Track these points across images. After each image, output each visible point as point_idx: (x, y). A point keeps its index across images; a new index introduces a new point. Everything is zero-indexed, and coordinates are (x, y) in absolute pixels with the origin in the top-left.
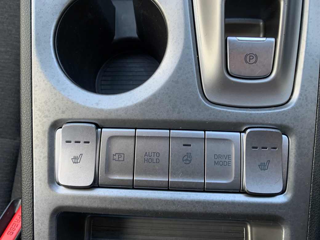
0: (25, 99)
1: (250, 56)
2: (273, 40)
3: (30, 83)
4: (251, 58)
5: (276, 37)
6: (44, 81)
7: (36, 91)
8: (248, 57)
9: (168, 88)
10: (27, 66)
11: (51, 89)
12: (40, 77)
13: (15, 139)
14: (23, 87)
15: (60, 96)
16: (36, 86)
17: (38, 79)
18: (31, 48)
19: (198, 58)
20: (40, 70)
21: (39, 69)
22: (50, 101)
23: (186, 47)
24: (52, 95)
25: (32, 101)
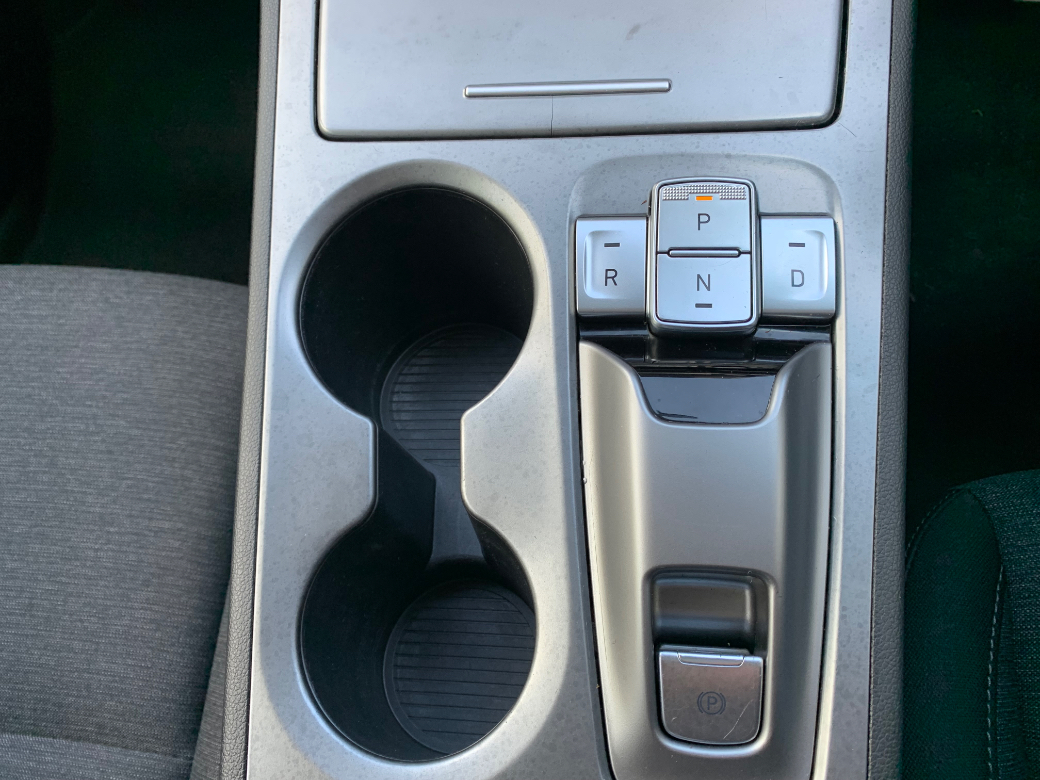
0: (231, 765)
1: (709, 697)
2: (759, 660)
3: (244, 730)
4: (712, 700)
5: (763, 653)
6: (273, 728)
7: (256, 750)
8: (705, 698)
9: (533, 761)
10: (239, 691)
11: (287, 748)
12: (266, 718)
13: (175, 756)
14: (229, 737)
15: (304, 765)
16: (257, 738)
17: (260, 724)
18: (251, 650)
19: (600, 689)
20: (267, 703)
21: (265, 699)
22: (283, 776)
23: (572, 668)
24: (289, 763)
25: (245, 772)
